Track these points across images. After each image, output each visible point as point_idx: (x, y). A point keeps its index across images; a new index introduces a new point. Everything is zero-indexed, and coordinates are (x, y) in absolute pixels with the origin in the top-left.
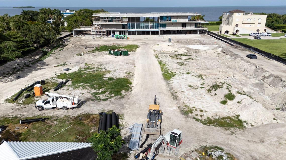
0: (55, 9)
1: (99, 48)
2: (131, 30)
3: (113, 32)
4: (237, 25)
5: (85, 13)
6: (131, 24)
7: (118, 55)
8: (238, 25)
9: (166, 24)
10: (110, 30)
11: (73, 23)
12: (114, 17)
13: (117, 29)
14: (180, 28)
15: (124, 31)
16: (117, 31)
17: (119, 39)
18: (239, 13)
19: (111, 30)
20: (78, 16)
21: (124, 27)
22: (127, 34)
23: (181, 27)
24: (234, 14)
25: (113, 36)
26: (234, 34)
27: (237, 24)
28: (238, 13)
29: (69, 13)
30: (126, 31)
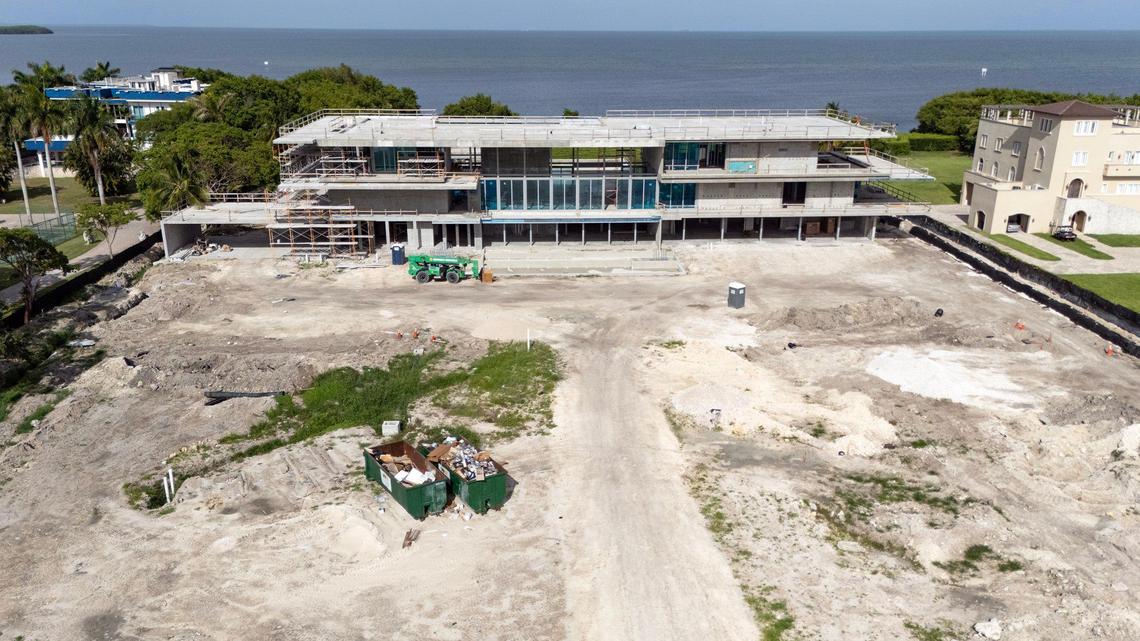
0: (101, 66)
1: (298, 400)
2: (501, 215)
3: (400, 231)
4: (1075, 189)
5: (249, 101)
6: (502, 182)
7: (427, 508)
8: (1082, 187)
9: (694, 185)
10: (379, 218)
11: (167, 176)
12: (400, 149)
13: (420, 213)
14: (771, 207)
15: (463, 227)
16: (421, 225)
17: (431, 277)
18: (1091, 122)
19: (387, 219)
20: (206, 120)
21: (458, 201)
22: (478, 241)
23: (779, 201)
24: (1065, 124)
25: (399, 258)
26: (1060, 237)
27: (1078, 182)
28: (1084, 122)
29: (166, 95)
30: (472, 226)
